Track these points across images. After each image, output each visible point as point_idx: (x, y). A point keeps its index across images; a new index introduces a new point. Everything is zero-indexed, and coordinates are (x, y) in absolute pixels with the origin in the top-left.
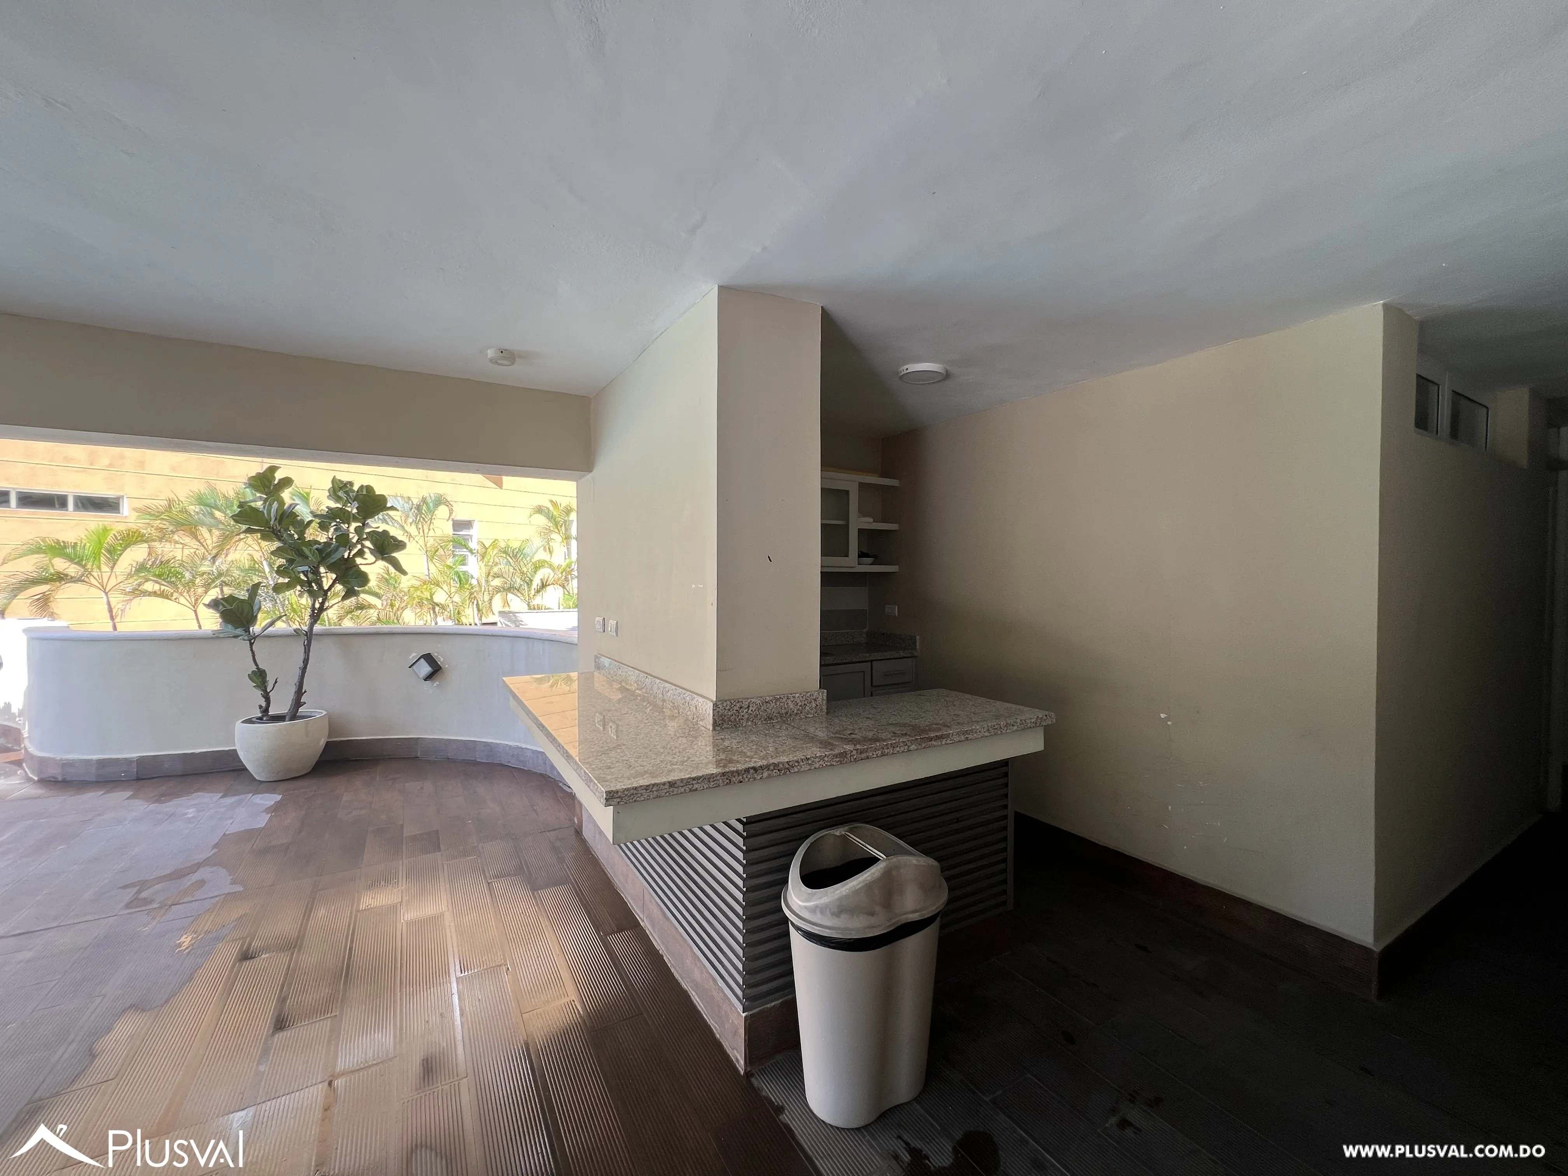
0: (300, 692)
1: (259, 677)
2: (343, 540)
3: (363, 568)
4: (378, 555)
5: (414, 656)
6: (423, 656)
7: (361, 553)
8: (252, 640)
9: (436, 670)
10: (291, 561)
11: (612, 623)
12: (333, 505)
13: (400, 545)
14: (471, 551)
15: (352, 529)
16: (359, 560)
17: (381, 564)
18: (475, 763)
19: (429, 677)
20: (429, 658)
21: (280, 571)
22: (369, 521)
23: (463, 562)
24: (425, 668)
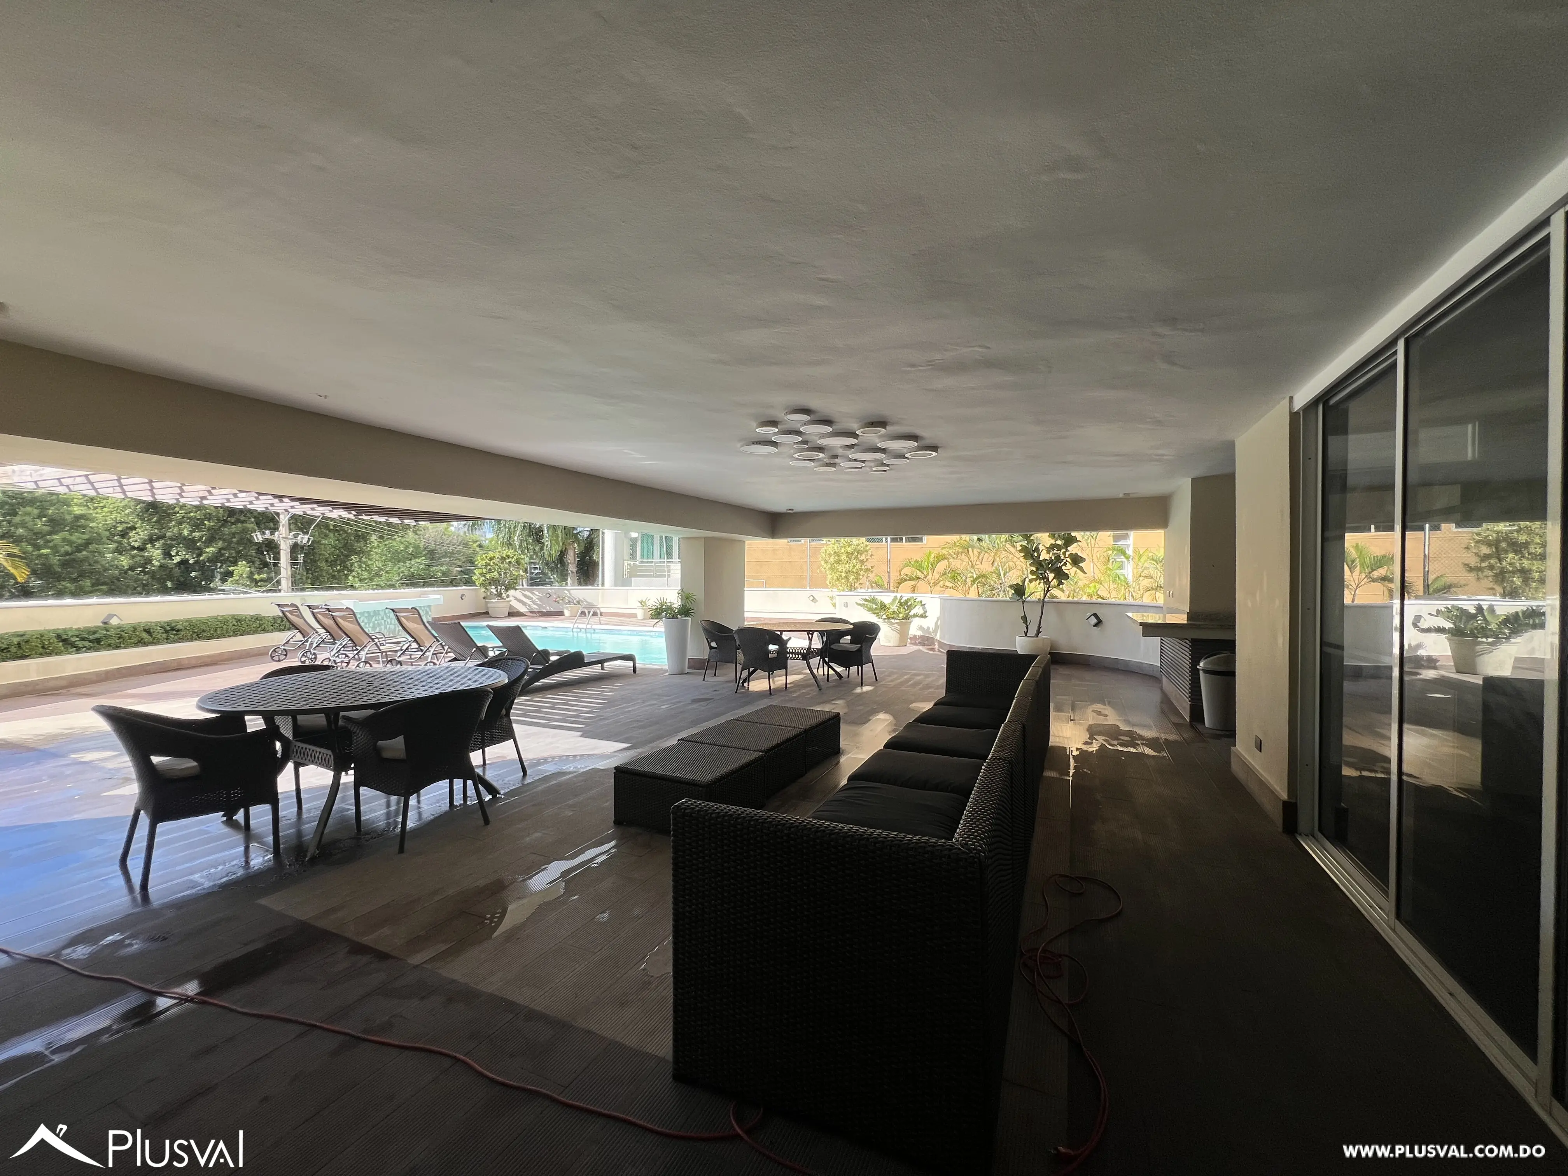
0: (1039, 627)
1: (1024, 618)
2: (1058, 558)
3: (1066, 571)
4: (1073, 565)
5: (1089, 614)
6: (1093, 614)
7: (1065, 564)
8: (1023, 602)
9: (1099, 622)
10: (1037, 569)
11: (1171, 592)
12: (1053, 542)
13: (1082, 560)
14: (1128, 558)
15: (1061, 553)
16: (1063, 568)
17: (1074, 569)
18: (1118, 670)
19: (1096, 625)
20: (1095, 615)
21: (1032, 573)
22: (1068, 548)
23: (1121, 567)
24: (1094, 621)
